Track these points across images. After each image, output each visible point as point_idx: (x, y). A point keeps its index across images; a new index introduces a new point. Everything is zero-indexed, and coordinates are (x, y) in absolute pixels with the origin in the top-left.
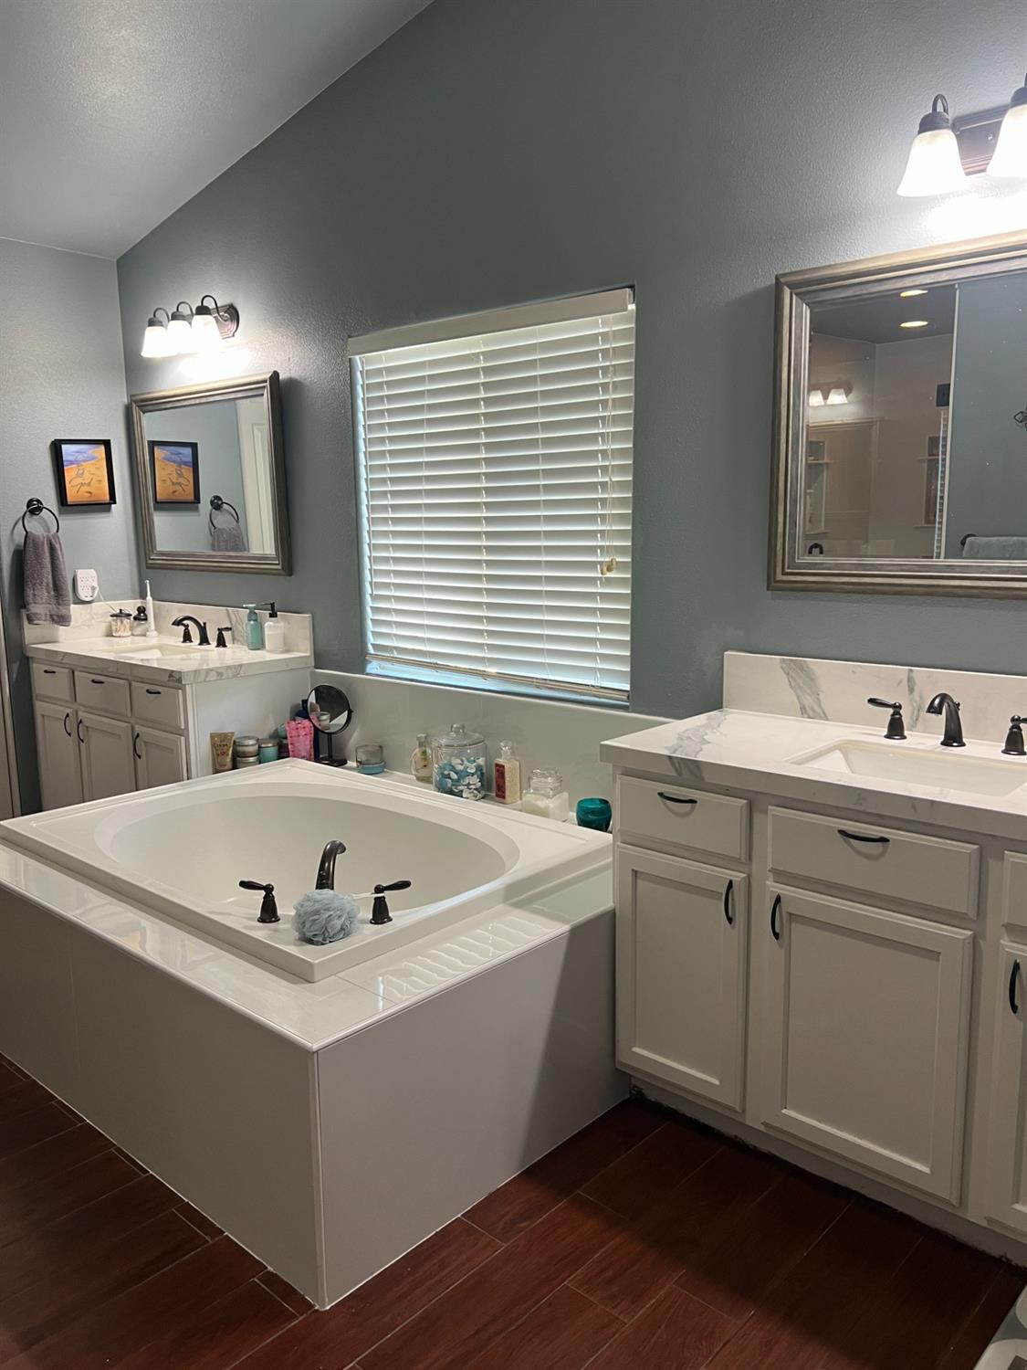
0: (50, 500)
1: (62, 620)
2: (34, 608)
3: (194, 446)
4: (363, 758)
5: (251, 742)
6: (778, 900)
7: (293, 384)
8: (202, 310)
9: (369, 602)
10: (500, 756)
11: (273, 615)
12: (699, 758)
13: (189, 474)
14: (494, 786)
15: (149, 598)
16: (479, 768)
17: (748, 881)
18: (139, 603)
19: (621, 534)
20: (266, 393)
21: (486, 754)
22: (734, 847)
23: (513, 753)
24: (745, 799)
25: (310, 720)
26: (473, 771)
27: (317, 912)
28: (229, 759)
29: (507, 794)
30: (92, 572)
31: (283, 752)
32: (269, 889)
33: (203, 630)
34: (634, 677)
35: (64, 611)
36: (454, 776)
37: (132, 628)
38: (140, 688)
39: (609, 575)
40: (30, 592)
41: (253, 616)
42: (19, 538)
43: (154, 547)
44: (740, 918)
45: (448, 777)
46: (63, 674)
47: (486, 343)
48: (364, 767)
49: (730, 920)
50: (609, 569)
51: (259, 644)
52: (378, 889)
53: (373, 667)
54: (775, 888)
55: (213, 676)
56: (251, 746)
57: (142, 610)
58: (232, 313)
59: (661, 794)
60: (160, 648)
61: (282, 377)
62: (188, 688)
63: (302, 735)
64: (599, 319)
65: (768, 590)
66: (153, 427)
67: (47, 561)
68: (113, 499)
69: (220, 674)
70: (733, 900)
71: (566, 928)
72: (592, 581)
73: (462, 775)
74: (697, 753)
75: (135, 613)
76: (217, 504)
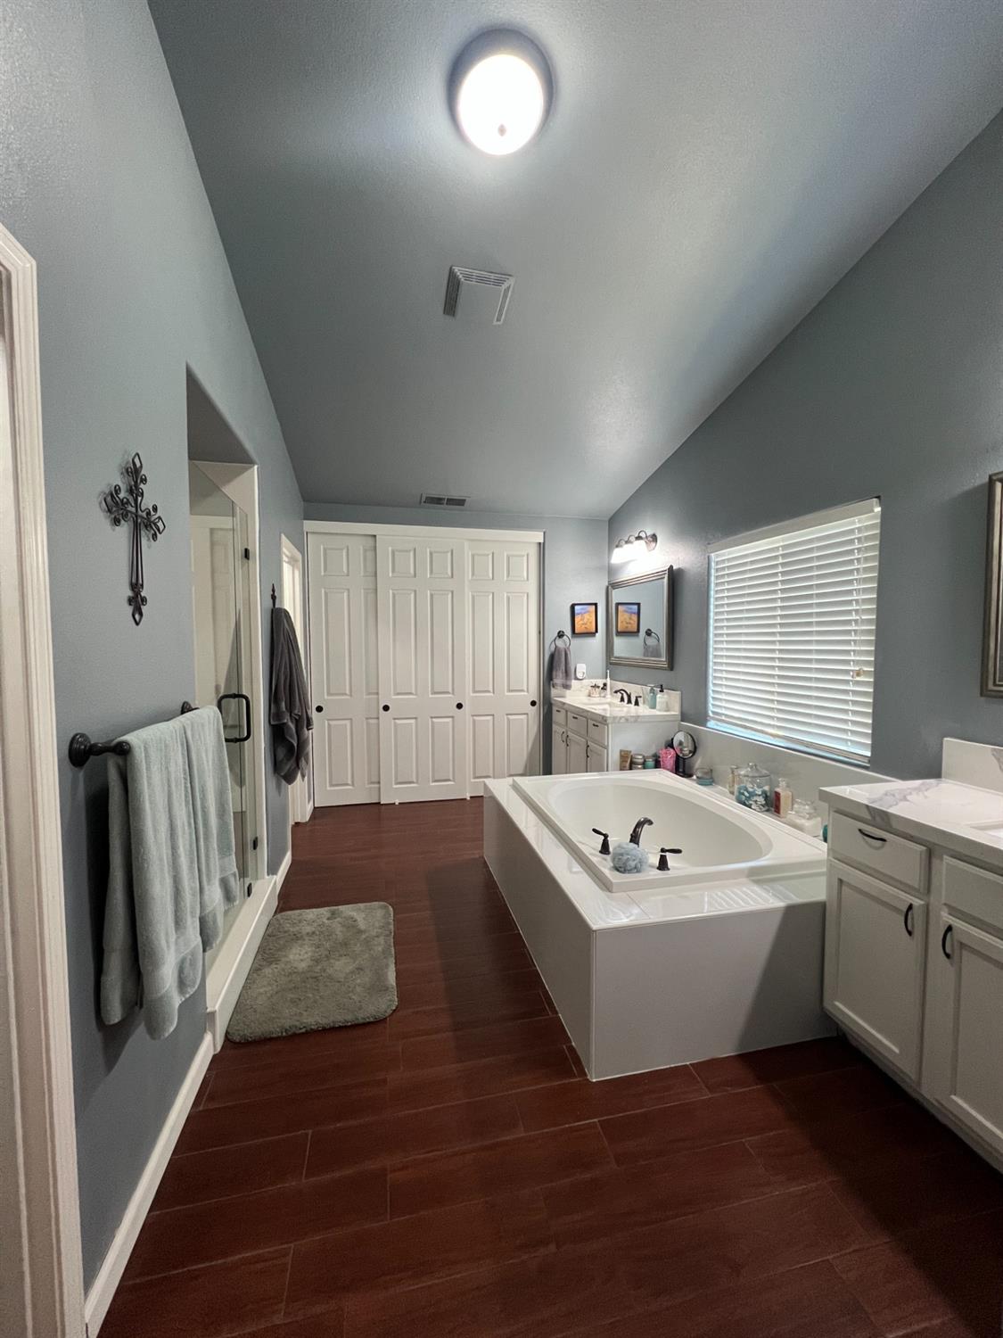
0: (568, 632)
1: (567, 687)
2: (556, 681)
3: (639, 604)
4: (699, 775)
5: (640, 757)
6: (950, 928)
7: (680, 571)
8: (639, 538)
9: (711, 687)
10: (778, 786)
11: (662, 691)
12: (891, 810)
13: (635, 618)
14: (773, 804)
15: (608, 679)
16: (764, 793)
17: (927, 907)
18: (604, 681)
19: (867, 652)
20: (666, 576)
21: (771, 783)
22: (914, 879)
23: (788, 786)
24: (924, 846)
25: (674, 749)
26: (760, 793)
27: (622, 855)
28: (628, 764)
29: (782, 811)
30: (584, 666)
31: (657, 765)
32: (606, 836)
33: (629, 696)
34: (874, 747)
35: (568, 683)
36: (746, 794)
37: (600, 694)
38: (591, 722)
39: (858, 679)
40: (554, 673)
41: (652, 691)
42: (553, 649)
43: (613, 654)
44: (918, 932)
45: (743, 794)
46: (563, 712)
47: (783, 540)
48: (701, 782)
49: (910, 933)
50: (858, 675)
51: (653, 707)
52: (663, 850)
53: (711, 724)
54: (947, 918)
55: (623, 720)
56: (639, 759)
57: (605, 685)
58: (654, 538)
59: (860, 830)
60: (610, 704)
61: (674, 568)
62: (610, 726)
63: (669, 758)
64: (856, 519)
65: (982, 695)
66: (617, 596)
67: (563, 659)
68: (597, 631)
69: (627, 720)
70: (913, 919)
71: (781, 904)
72: (847, 682)
73: (752, 794)
74: (891, 806)
75: (602, 686)
76: (649, 633)
